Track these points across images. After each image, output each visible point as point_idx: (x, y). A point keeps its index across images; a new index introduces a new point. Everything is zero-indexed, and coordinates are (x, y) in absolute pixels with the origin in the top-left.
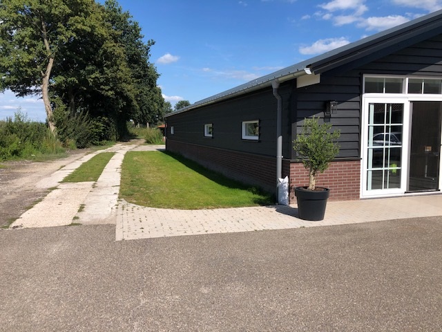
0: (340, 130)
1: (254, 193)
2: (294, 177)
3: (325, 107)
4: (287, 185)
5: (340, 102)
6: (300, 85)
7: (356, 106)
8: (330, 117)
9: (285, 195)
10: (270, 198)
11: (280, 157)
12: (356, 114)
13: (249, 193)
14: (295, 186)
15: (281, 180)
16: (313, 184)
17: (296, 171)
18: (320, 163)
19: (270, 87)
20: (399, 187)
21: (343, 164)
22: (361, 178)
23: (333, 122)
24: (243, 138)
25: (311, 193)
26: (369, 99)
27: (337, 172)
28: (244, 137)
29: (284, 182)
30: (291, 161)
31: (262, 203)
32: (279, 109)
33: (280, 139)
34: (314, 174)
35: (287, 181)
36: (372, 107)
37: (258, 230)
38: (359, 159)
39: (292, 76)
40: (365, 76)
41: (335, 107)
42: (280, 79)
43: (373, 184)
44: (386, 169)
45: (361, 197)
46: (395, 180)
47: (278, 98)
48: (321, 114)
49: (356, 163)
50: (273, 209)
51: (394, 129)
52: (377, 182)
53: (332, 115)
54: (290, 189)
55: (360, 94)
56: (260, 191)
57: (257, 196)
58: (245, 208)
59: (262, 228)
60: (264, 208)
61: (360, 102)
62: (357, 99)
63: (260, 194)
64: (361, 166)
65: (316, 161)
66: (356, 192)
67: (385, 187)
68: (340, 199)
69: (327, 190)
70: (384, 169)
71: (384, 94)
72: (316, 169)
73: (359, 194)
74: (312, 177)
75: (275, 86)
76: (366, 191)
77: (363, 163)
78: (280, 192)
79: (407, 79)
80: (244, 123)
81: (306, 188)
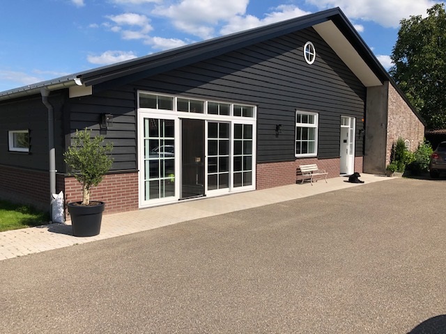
0: (113, 143)
1: (24, 213)
2: (70, 191)
3: (101, 119)
4: (61, 201)
5: (116, 115)
6: (72, 95)
7: (131, 120)
8: (106, 130)
9: (60, 212)
10: (42, 217)
11: (53, 171)
12: (132, 127)
13: (17, 213)
14: (70, 201)
15: (55, 196)
16: (87, 198)
17: (71, 185)
18: (93, 176)
19: (39, 95)
20: (174, 195)
21: (121, 176)
22: (139, 188)
23: (109, 134)
24: (10, 149)
25: (86, 208)
26: (144, 114)
27: (115, 184)
28: (12, 149)
29: (58, 198)
30: (65, 175)
31: (32, 224)
32: (50, 119)
33: (53, 152)
34: (87, 188)
35: (62, 197)
36: (147, 122)
37: (21, 255)
38: (137, 172)
39: (62, 85)
40: (139, 92)
41: (110, 120)
42: (49, 87)
43: (151, 193)
44: (162, 179)
45: (140, 207)
46: (170, 189)
47: (49, 107)
48: (97, 126)
49: (134, 175)
50: (45, 229)
51: (168, 142)
52: (154, 192)
53: (108, 128)
54: (65, 205)
55: (135, 109)
56: (31, 210)
57: (28, 216)
58: (9, 232)
59: (26, 252)
60: (34, 229)
61: (136, 117)
62: (132, 113)
63: (31, 214)
64: (139, 178)
65: (89, 175)
66: (134, 203)
67: (162, 197)
68: (119, 211)
69: (102, 203)
70: (160, 179)
71: (157, 110)
72: (90, 183)
73: (138, 204)
74: (86, 191)
75: (44, 94)
76: (144, 202)
77: (141, 174)
78: (54, 209)
79: (176, 98)
80: (11, 133)
81: (80, 203)
